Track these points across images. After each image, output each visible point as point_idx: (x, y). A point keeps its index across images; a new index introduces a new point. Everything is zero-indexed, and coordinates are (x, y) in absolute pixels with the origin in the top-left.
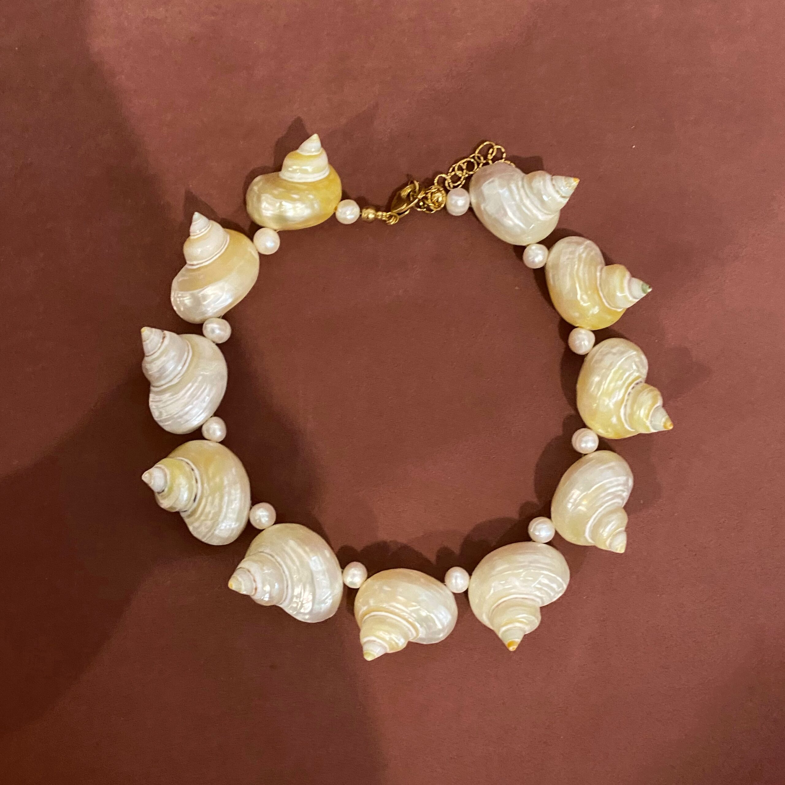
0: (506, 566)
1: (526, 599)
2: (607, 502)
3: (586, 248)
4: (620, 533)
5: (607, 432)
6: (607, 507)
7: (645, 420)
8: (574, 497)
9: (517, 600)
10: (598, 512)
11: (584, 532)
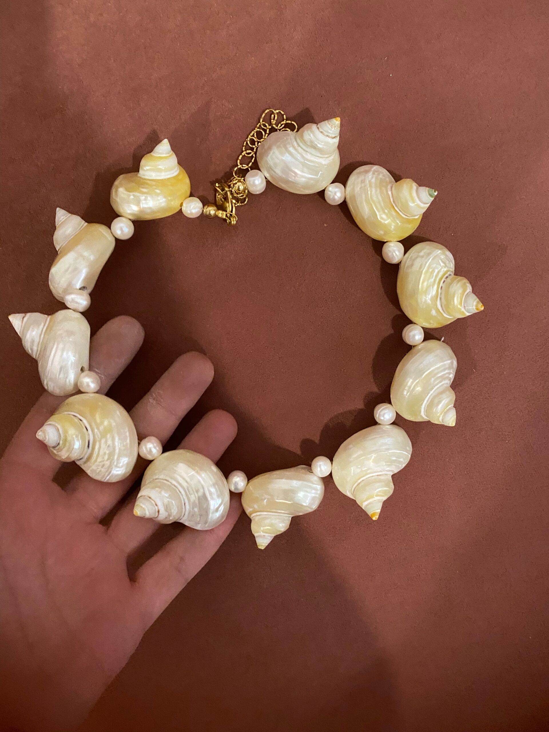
0: (360, 452)
1: (380, 475)
2: (436, 385)
3: (374, 174)
4: (450, 409)
5: (430, 324)
6: (436, 389)
7: (459, 306)
8: (409, 384)
9: (374, 478)
10: (430, 395)
11: (420, 412)
